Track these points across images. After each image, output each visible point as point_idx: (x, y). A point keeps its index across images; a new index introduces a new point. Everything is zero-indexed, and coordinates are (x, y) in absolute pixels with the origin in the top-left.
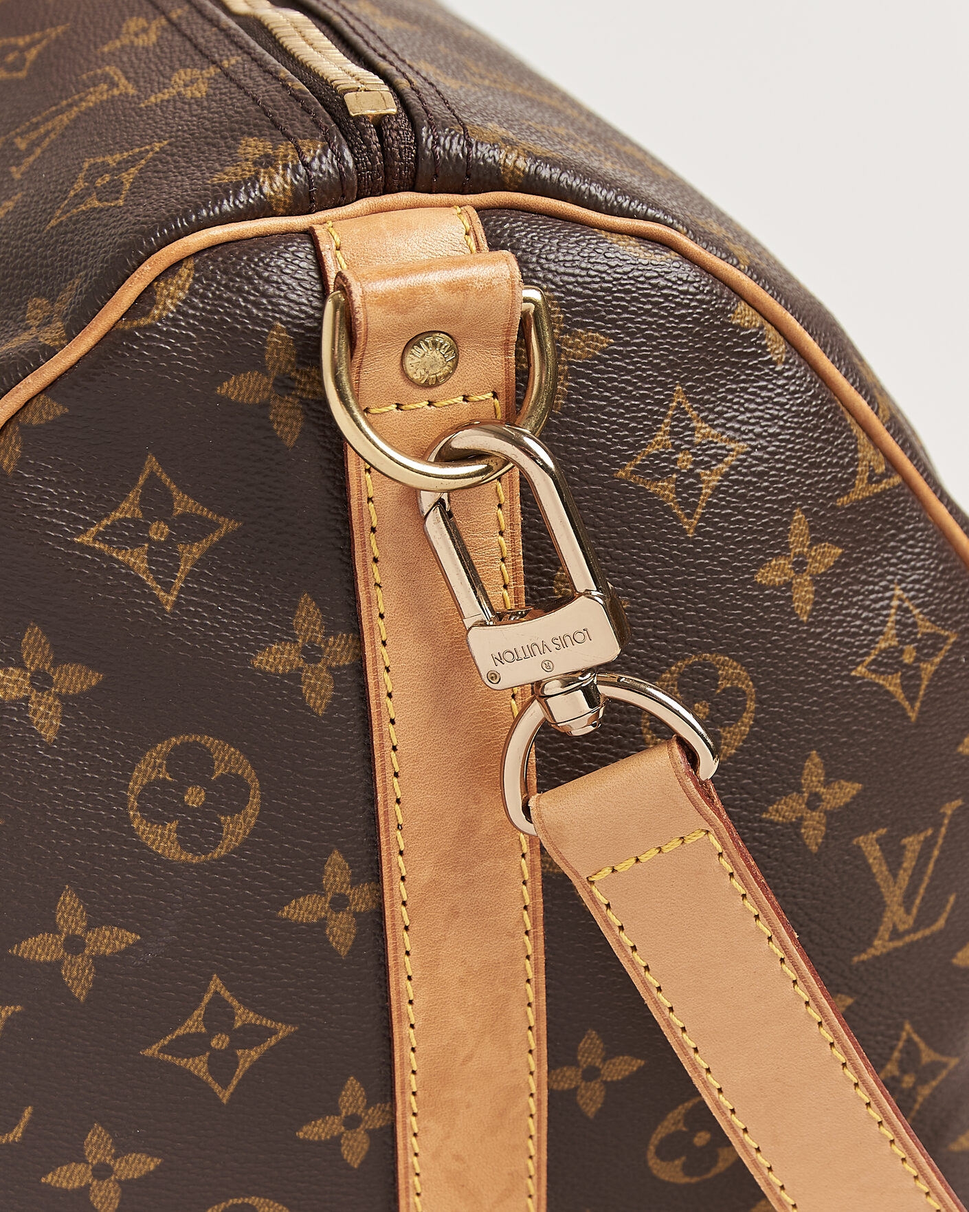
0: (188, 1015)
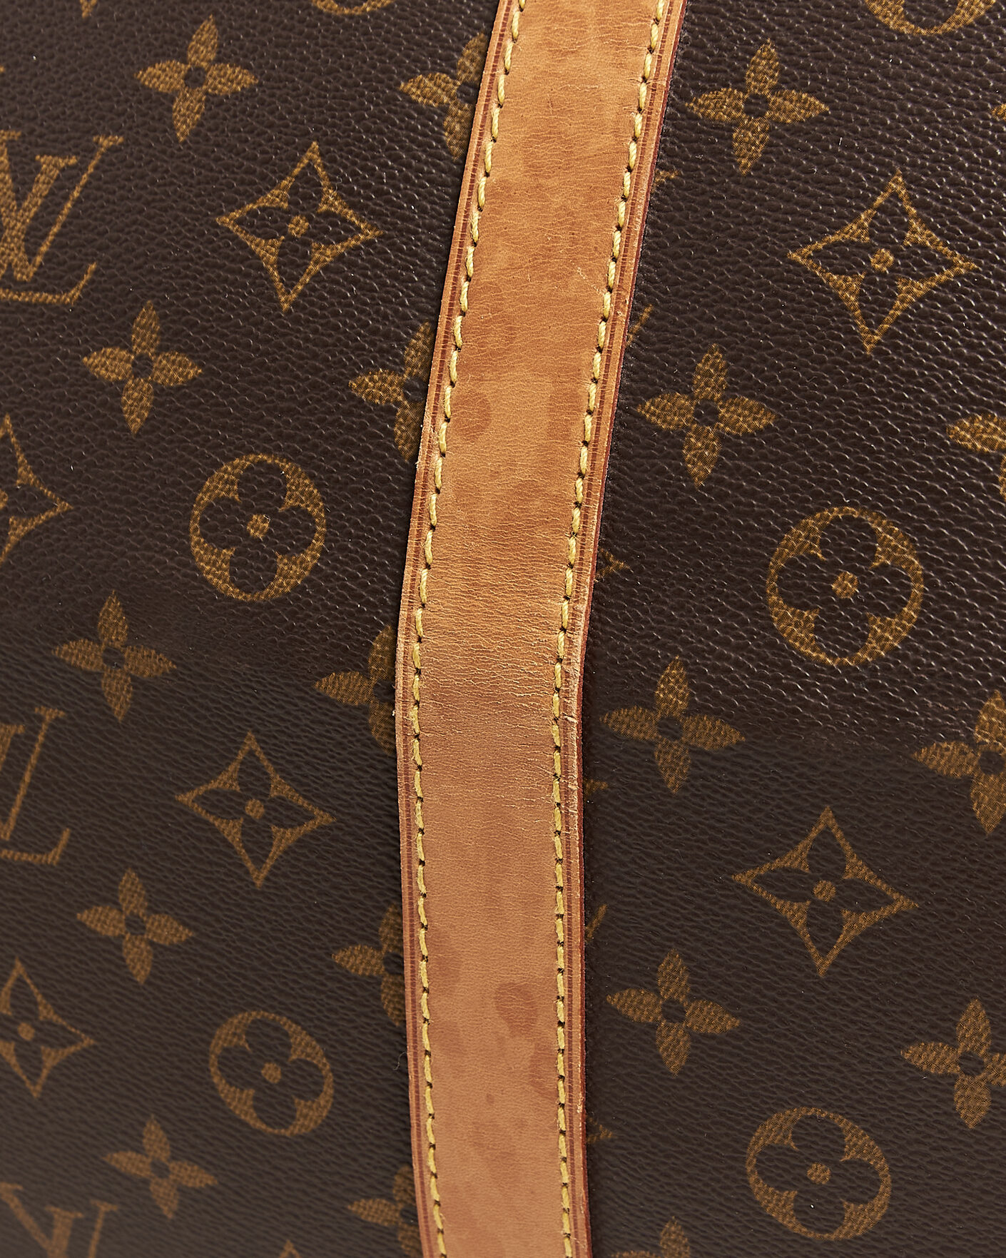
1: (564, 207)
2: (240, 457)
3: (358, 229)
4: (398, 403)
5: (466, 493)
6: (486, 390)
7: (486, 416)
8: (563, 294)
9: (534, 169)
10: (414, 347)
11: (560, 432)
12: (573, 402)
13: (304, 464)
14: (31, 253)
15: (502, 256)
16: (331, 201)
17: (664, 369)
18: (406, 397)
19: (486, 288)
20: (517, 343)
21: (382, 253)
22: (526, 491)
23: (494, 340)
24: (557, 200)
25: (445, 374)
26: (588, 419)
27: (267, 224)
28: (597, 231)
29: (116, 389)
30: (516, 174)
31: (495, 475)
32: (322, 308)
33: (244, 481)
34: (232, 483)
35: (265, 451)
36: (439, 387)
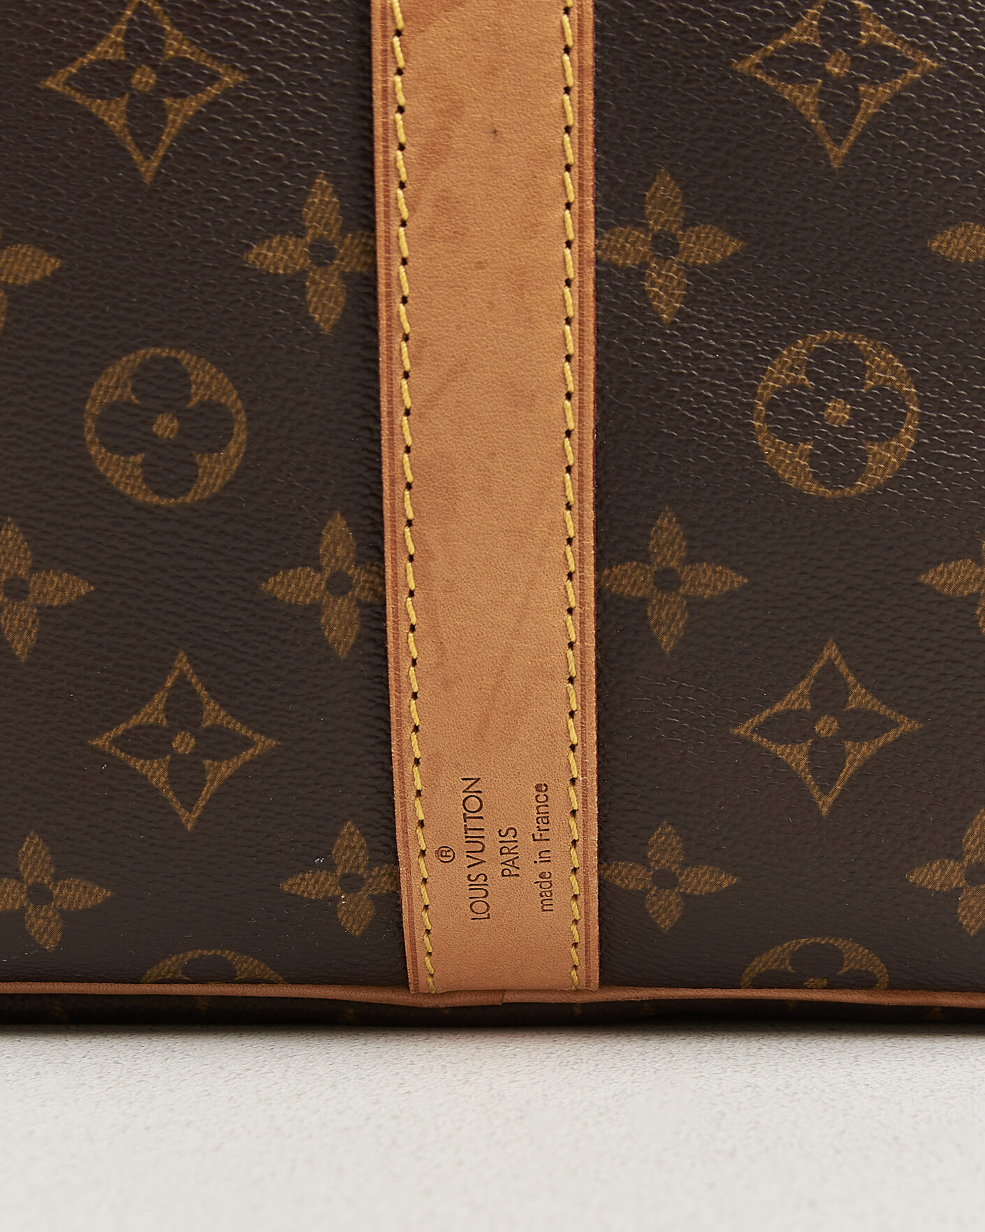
0: (147, 699)
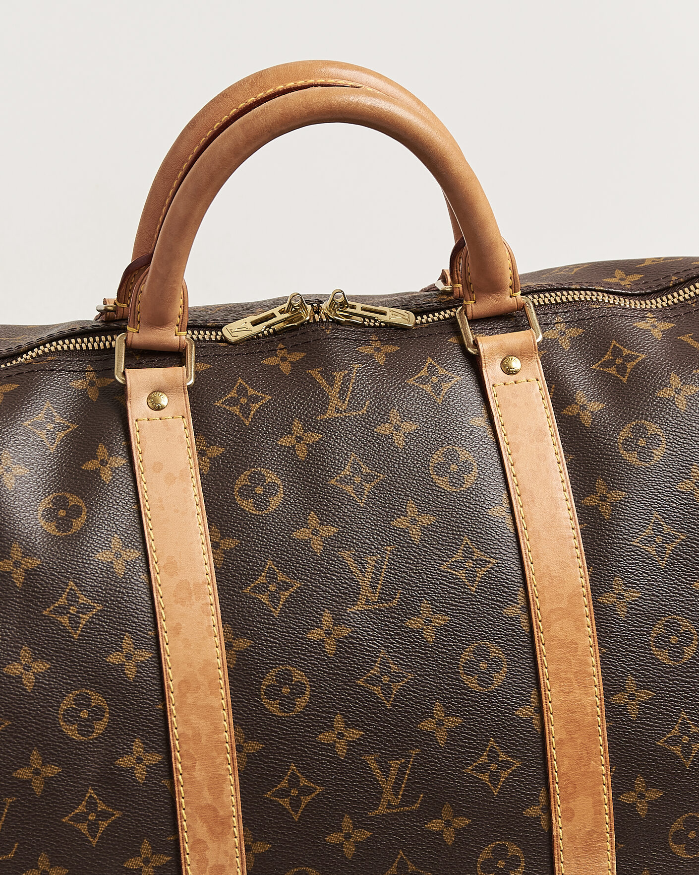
1: (582, 743)
2: (490, 844)
3: (514, 763)
4: (540, 815)
5: (571, 838)
6: (571, 805)
7: (573, 814)
8: (589, 770)
9: (569, 733)
10: (541, 796)
11: (598, 813)
12: (600, 803)
13: (512, 841)
14: (396, 795)
15: (566, 762)
16: (503, 757)
17: (624, 785)
18: (542, 812)
19: (563, 774)
20: (578, 789)
21: (523, 769)
22: (591, 833)
23: (570, 790)
24: (579, 741)
25: (556, 803)
26: (606, 806)
27: (483, 768)
28: (595, 748)
29: (440, 833)
30: (564, 736)
31: (580, 830)
32: (508, 791)
33: (493, 851)
34: (489, 853)
35: (498, 840)
36: (555, 808)
